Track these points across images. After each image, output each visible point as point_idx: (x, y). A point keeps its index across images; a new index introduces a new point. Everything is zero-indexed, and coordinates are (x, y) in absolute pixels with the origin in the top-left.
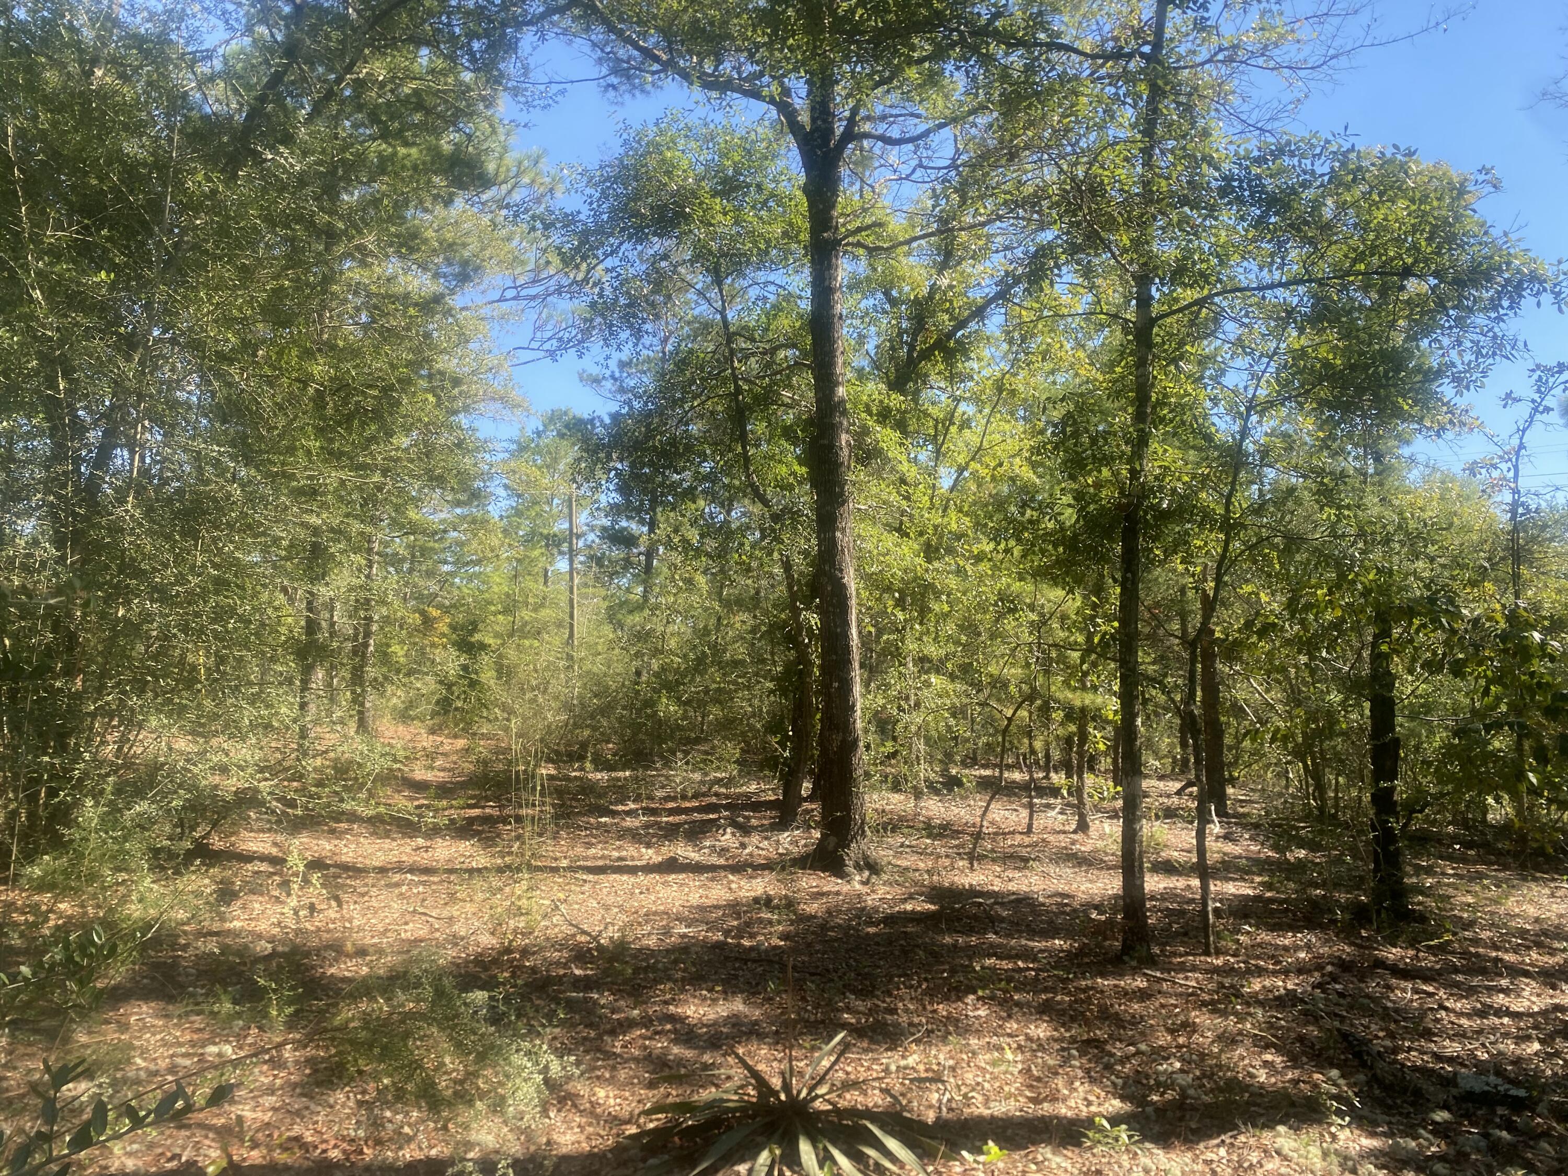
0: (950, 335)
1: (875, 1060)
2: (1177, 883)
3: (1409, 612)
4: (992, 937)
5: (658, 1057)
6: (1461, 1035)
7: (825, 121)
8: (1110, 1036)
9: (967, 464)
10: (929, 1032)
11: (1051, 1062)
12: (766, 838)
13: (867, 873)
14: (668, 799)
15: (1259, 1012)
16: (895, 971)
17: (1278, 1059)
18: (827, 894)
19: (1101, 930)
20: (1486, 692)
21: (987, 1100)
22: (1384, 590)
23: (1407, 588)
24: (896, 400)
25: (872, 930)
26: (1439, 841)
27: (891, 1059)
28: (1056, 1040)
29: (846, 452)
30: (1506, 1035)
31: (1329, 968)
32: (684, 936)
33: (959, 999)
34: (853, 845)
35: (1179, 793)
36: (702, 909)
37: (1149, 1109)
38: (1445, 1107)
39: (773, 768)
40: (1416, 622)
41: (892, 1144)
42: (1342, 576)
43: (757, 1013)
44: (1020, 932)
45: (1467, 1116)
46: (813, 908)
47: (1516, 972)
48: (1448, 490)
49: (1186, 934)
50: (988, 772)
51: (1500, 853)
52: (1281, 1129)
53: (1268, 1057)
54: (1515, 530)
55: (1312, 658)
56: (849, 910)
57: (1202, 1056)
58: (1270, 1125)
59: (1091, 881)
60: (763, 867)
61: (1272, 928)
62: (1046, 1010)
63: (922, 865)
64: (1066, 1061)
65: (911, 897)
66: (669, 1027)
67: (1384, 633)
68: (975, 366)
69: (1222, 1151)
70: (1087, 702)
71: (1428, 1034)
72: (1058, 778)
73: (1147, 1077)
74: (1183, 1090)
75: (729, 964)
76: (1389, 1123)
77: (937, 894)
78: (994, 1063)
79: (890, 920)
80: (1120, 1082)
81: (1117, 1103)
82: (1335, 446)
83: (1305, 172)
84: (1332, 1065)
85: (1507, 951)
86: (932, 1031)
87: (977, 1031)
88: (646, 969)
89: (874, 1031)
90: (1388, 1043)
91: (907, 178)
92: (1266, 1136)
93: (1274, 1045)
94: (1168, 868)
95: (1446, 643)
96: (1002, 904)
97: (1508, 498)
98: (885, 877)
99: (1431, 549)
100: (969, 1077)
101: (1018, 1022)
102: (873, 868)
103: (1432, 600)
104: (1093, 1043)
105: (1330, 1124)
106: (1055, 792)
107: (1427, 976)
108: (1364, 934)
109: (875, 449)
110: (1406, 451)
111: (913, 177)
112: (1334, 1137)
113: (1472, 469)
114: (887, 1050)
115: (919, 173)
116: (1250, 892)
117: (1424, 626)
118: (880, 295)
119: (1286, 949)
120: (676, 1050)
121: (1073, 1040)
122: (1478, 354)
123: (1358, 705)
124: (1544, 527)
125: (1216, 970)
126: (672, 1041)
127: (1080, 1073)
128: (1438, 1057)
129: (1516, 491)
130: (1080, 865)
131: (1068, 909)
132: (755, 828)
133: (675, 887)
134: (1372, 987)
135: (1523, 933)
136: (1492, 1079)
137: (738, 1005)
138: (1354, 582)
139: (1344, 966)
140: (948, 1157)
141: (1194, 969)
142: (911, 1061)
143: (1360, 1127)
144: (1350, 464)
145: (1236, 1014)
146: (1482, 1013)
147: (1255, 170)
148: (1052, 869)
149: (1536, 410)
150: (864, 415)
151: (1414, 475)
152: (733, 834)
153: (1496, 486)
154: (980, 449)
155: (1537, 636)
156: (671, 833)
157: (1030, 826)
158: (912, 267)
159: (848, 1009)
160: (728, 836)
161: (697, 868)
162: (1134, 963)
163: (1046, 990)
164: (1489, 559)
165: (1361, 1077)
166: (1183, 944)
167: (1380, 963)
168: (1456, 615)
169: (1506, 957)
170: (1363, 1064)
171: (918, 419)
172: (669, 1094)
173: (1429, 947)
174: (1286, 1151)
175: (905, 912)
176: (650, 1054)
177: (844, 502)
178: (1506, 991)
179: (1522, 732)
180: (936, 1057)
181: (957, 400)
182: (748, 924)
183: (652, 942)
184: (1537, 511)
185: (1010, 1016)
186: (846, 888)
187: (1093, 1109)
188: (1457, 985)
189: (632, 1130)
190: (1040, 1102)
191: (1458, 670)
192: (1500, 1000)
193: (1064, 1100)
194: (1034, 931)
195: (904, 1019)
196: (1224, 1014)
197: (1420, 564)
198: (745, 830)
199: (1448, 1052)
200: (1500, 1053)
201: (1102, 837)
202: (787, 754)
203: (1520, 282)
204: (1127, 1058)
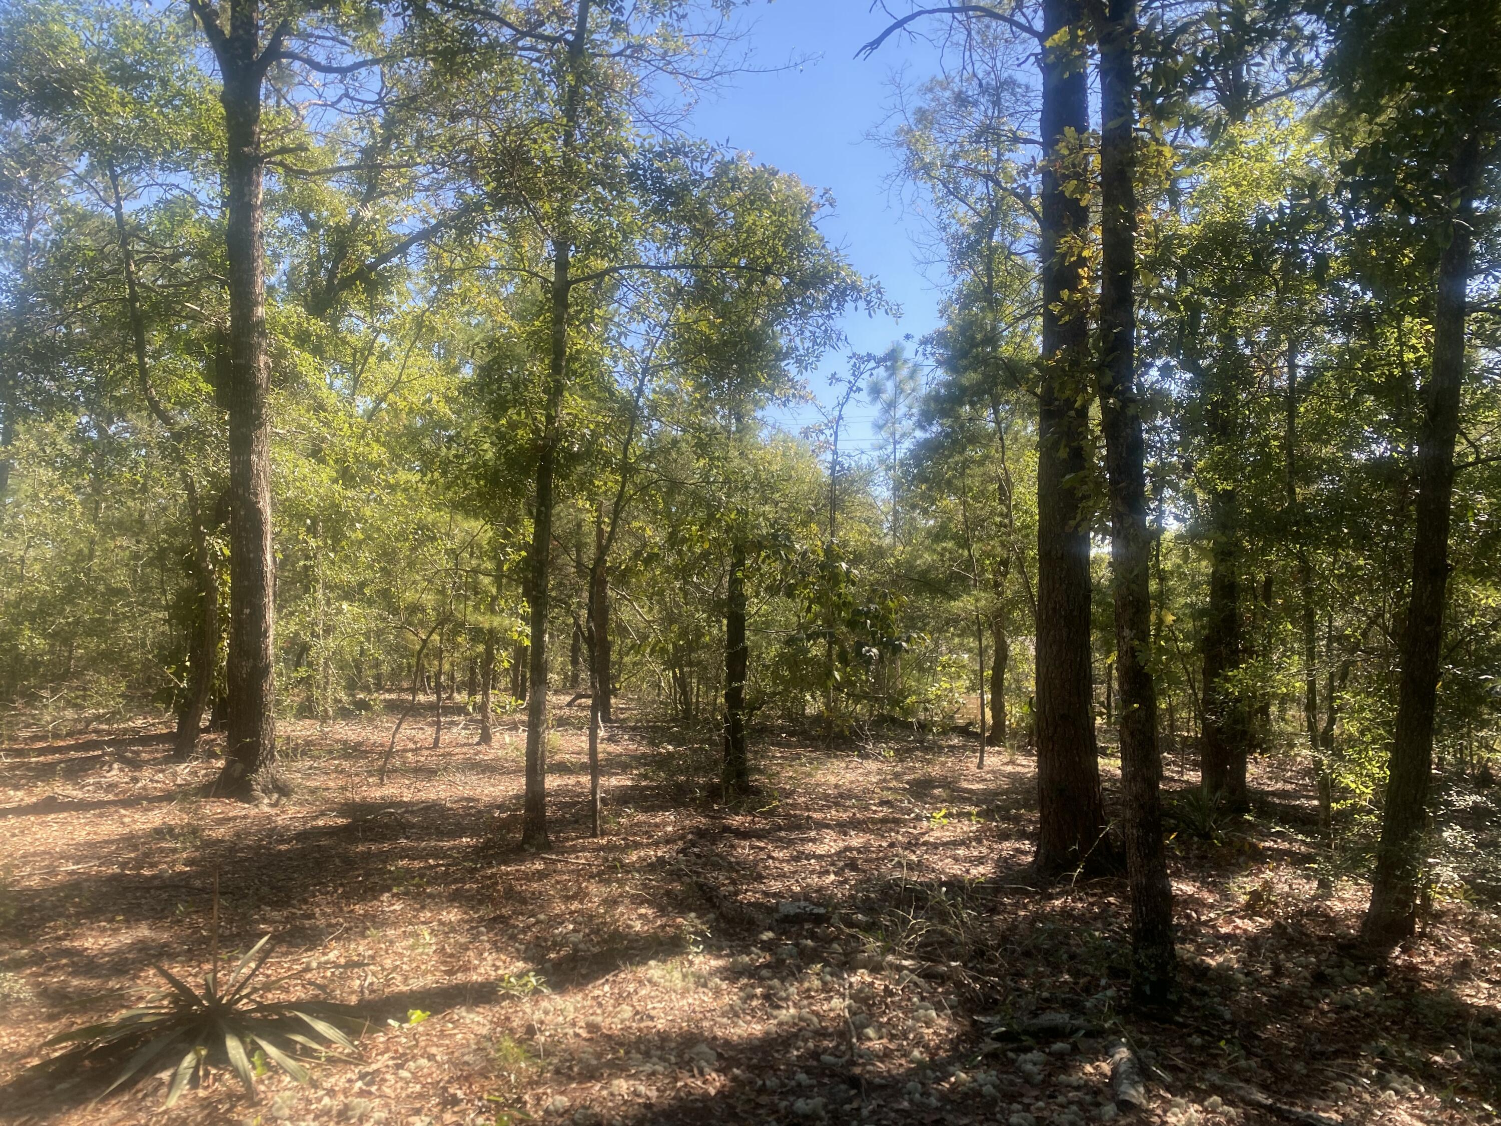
0: (372, 267)
1: (294, 961)
2: (570, 780)
3: (759, 546)
4: (403, 841)
5: (56, 991)
6: (782, 876)
7: (248, 32)
8: (514, 912)
9: (386, 395)
10: (347, 930)
11: (463, 940)
12: (162, 771)
13: (275, 796)
14: (35, 738)
15: (637, 876)
16: (309, 881)
17: (650, 912)
18: (234, 818)
19: (506, 825)
20: (809, 609)
21: (406, 979)
22: (742, 528)
23: (758, 527)
24: (317, 326)
25: (283, 847)
26: (772, 732)
27: (313, 958)
28: (466, 922)
29: (264, 374)
30: (813, 872)
31: (690, 836)
32: (73, 873)
33: (375, 898)
34: (262, 770)
35: (570, 704)
36: (91, 845)
37: (548, 965)
38: (770, 929)
39: (167, 699)
40: (763, 554)
41: (321, 1027)
42: (711, 516)
43: (165, 936)
44: (429, 834)
45: (784, 933)
46: (220, 833)
47: (821, 825)
48: (790, 448)
49: (576, 822)
50: (393, 696)
51: (813, 739)
52: (652, 963)
53: (643, 911)
54: (833, 483)
55: (686, 582)
56: (259, 831)
57: (591, 917)
58: (644, 962)
59: (493, 786)
60: (160, 799)
61: (646, 810)
62: (455, 898)
63: (331, 784)
64: (475, 938)
65: (322, 814)
66: (64, 961)
67: (740, 563)
68: (395, 298)
69: (607, 988)
70: (495, 624)
71: (759, 878)
72: (461, 697)
73: (546, 940)
74: (575, 945)
75: (129, 895)
76: (731, 947)
77: (348, 808)
78: (412, 948)
79: (302, 836)
80: (523, 947)
81: (521, 964)
82: (707, 406)
83: (696, 174)
84: (691, 910)
85: (815, 811)
86: (350, 929)
87: (394, 923)
88: (32, 909)
89: (292, 936)
90: (731, 888)
91: (333, 105)
92: (641, 971)
93: (647, 901)
94: (562, 768)
95: (783, 572)
96: (412, 812)
97: (830, 457)
98: (294, 797)
99: (777, 496)
100: (388, 963)
101: (431, 911)
102: (284, 790)
103: (775, 536)
104: (501, 919)
105: (688, 954)
106: (460, 710)
107: (760, 835)
108: (716, 807)
109: (292, 372)
110: (759, 414)
111: (339, 106)
112: (691, 963)
113: (806, 433)
114: (306, 951)
115: (345, 102)
116: (629, 783)
117: (768, 557)
118: (296, 216)
119: (657, 825)
120: (75, 982)
121: (481, 919)
122: (815, 342)
123: (719, 621)
124: (853, 482)
125: (602, 848)
126: (69, 974)
127: (488, 946)
128: (766, 894)
129: (835, 452)
130: (483, 772)
131: (473, 811)
132: (147, 762)
133: (56, 827)
134: (721, 848)
135: (826, 797)
136: (803, 904)
137: (144, 931)
138: (720, 520)
139: (701, 833)
140: (371, 1031)
141: (584, 849)
142: (332, 956)
143: (710, 953)
144: (718, 421)
145: (617, 881)
146: (797, 859)
147: (657, 164)
148: (459, 778)
149: (851, 389)
150: (281, 336)
151: (764, 435)
152: (121, 770)
153: (823, 447)
154: (398, 382)
155: (844, 565)
156: (45, 772)
157: (437, 740)
158: (332, 194)
159: (264, 920)
160: (114, 773)
161: (82, 806)
162: (533, 850)
163: (455, 881)
164: (815, 505)
165: (712, 916)
166: (574, 830)
167: (727, 829)
168: (791, 549)
169: (815, 815)
170: (714, 906)
171: (336, 345)
172: (73, 1023)
173: (762, 813)
174: (655, 979)
175: (319, 828)
176: (46, 989)
177: (262, 425)
178: (814, 840)
179: (833, 640)
180: (355, 950)
181: (377, 331)
182: (146, 855)
183: (34, 882)
184: (849, 468)
185: (423, 907)
186: (254, 812)
187: (500, 972)
188: (781, 840)
189: (36, 1061)
190: (455, 973)
191: (790, 593)
192: (810, 847)
193: (475, 968)
194: (442, 833)
195: (322, 922)
196: (608, 882)
197: (767, 508)
198: (136, 764)
199: (774, 889)
200: (808, 885)
201: (503, 746)
202: (184, 685)
203: (845, 289)
204: (529, 927)
